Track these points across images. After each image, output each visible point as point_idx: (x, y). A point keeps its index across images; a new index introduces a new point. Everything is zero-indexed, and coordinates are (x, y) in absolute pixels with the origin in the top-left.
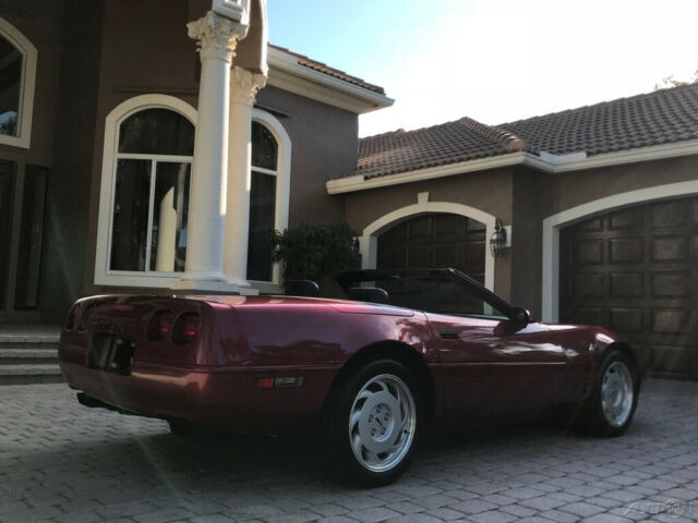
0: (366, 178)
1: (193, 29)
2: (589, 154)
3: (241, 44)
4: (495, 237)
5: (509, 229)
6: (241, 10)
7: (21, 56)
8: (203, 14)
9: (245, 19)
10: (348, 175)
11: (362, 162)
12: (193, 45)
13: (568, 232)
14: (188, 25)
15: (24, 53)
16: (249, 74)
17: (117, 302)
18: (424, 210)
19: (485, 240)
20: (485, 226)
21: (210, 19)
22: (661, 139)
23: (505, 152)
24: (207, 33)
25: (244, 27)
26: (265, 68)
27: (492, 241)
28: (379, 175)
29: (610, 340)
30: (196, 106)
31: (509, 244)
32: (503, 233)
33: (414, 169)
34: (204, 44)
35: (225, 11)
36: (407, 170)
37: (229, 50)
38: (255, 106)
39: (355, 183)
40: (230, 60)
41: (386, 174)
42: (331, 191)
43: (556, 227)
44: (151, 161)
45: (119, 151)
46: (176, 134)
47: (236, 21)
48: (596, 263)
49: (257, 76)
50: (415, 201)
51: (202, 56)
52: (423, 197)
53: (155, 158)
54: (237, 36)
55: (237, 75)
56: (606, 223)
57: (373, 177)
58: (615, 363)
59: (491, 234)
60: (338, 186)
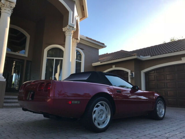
0: (101, 62)
1: (64, 29)
2: (151, 56)
3: (74, 32)
4: (131, 75)
5: (134, 73)
6: (74, 25)
7: (26, 37)
8: (66, 26)
9: (75, 27)
10: (97, 62)
11: (100, 59)
12: (64, 33)
13: (147, 74)
14: (63, 29)
15: (27, 36)
16: (76, 40)
17: (32, 82)
18: (114, 69)
19: (128, 75)
20: (128, 72)
21: (68, 27)
22: (168, 52)
23: (132, 56)
24: (67, 30)
25: (75, 29)
26: (79, 39)
27: (130, 76)
28: (104, 62)
29: (158, 95)
30: (64, 47)
31: (134, 76)
32: (132, 74)
33: (112, 60)
34: (66, 32)
35: (71, 25)
36: (110, 60)
37: (72, 34)
38: (77, 47)
39: (98, 63)
40: (72, 36)
41: (106, 61)
42: (93, 65)
43: (144, 73)
44: (54, 59)
45: (47, 57)
46: (59, 53)
47: (73, 27)
48: (153, 81)
49: (77, 40)
50: (112, 67)
51: (66, 35)
52: (114, 66)
53: (55, 58)
54: (73, 31)
55: (73, 40)
56: (155, 71)
57: (102, 62)
58: (160, 101)
59: (130, 74)
60: (95, 64)
